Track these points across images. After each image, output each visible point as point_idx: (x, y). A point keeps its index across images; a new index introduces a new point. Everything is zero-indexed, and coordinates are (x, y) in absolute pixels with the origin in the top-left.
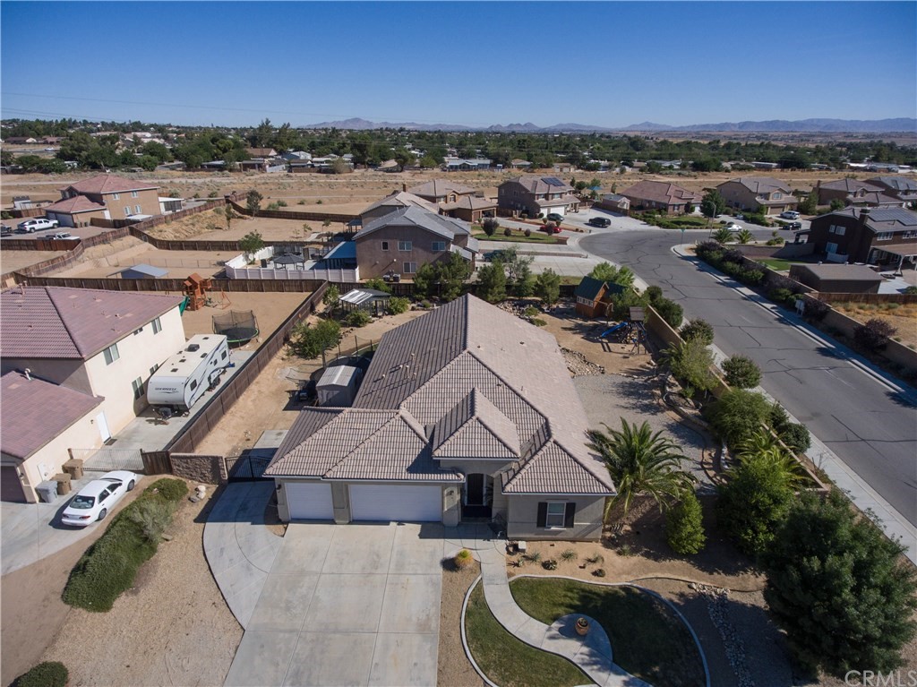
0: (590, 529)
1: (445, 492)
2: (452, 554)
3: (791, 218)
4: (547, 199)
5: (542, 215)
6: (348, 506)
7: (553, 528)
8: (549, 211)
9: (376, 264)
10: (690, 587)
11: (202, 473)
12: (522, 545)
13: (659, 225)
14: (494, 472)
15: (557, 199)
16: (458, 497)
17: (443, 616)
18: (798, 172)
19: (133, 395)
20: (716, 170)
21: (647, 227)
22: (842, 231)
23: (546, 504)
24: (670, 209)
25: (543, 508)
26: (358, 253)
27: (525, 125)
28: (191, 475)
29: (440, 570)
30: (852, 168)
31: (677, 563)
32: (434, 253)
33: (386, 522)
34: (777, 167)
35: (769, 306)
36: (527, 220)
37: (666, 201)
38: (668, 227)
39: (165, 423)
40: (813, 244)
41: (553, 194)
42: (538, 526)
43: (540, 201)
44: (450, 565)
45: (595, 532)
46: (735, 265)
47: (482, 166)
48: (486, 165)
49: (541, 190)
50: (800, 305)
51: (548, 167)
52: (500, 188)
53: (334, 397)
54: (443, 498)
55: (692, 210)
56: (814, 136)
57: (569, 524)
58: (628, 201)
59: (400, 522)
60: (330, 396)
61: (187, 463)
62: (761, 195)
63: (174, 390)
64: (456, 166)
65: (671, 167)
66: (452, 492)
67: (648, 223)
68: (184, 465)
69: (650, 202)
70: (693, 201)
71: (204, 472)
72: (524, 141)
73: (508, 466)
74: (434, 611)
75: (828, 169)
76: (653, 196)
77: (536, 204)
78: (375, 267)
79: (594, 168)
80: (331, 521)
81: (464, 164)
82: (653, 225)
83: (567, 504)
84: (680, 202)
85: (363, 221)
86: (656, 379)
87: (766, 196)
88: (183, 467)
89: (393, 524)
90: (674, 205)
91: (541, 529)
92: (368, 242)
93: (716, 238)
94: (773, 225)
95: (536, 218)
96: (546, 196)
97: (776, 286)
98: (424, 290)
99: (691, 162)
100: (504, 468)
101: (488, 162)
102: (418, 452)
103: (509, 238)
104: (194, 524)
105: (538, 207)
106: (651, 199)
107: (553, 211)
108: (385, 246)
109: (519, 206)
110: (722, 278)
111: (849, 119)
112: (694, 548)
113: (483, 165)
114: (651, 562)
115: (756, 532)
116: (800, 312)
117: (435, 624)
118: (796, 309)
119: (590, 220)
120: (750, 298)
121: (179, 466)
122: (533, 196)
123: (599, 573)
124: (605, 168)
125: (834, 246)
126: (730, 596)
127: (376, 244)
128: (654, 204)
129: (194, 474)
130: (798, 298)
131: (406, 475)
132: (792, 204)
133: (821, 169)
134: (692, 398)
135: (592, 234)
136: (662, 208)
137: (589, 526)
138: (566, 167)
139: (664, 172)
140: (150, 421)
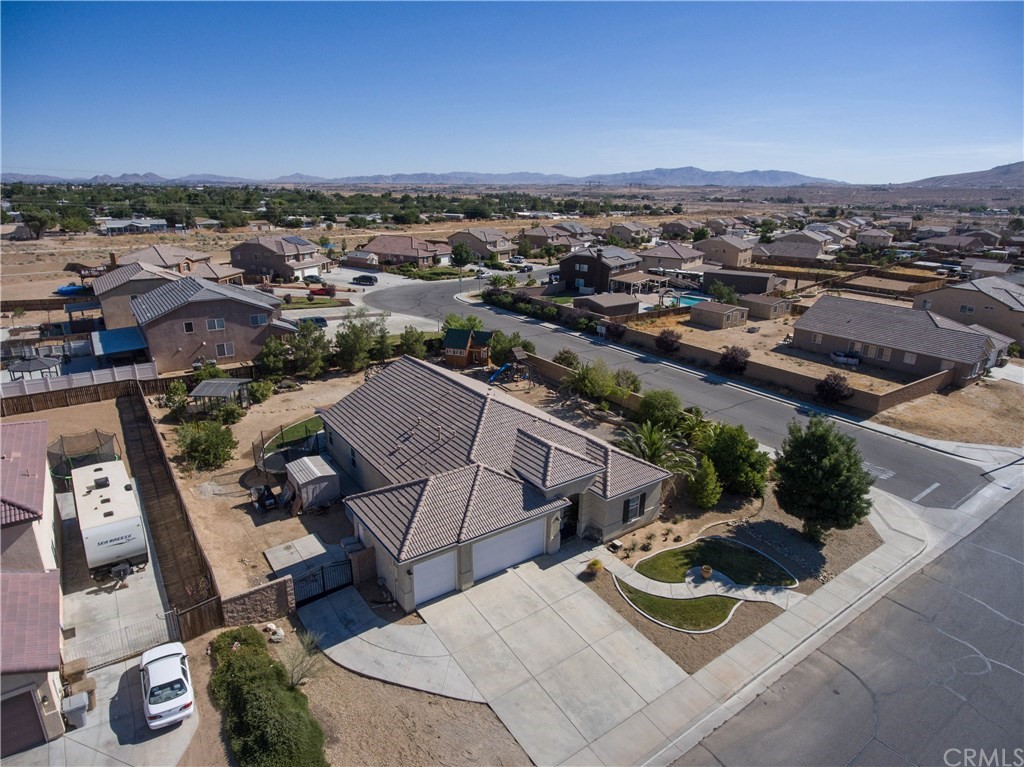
0: (654, 512)
1: (552, 521)
2: (583, 568)
3: (519, 262)
4: (298, 260)
5: (297, 279)
7: (633, 520)
8: (303, 273)
9: (178, 351)
10: (729, 525)
11: (263, 610)
12: (617, 542)
13: (422, 278)
15: (308, 259)
16: (560, 523)
17: (619, 612)
18: (483, 221)
20: (416, 222)
21: (410, 282)
22: (585, 268)
23: (629, 500)
24: (421, 261)
25: (627, 505)
26: (150, 340)
27: (145, 175)
28: (248, 618)
29: (582, 584)
30: (520, 216)
31: (707, 515)
32: (255, 328)
33: (504, 571)
34: (464, 218)
35: (577, 334)
36: (282, 285)
37: (414, 254)
38: (431, 279)
39: (124, 586)
40: (564, 281)
41: (303, 254)
42: (623, 522)
43: (291, 262)
44: (588, 576)
46: (527, 305)
47: (159, 228)
48: (162, 226)
49: (290, 250)
50: (602, 330)
51: (243, 225)
52: (233, 251)
53: (321, 491)
54: (549, 527)
55: (439, 261)
56: (461, 188)
57: (642, 512)
58: (376, 258)
59: (515, 566)
60: (318, 491)
61: (244, 604)
63: (128, 538)
64: (119, 229)
65: (374, 221)
66: (557, 519)
67: (410, 277)
68: (240, 608)
69: (397, 256)
70: (438, 253)
71: (266, 607)
72: (196, 195)
73: (593, 481)
74: (610, 610)
75: (504, 218)
76: (400, 250)
77: (288, 266)
78: (178, 355)
79: (296, 225)
80: (456, 591)
81: (131, 225)
82: (415, 278)
83: (641, 496)
84: (426, 254)
85: (103, 303)
86: (568, 403)
87: (494, 244)
88: (238, 612)
89: (509, 570)
90: (423, 258)
92: (164, 326)
93: (491, 284)
94: (511, 270)
95: (290, 281)
96: (297, 257)
97: (575, 318)
98: (279, 369)
99: (391, 216)
100: (591, 483)
101: (163, 222)
102: (521, 492)
103: (290, 306)
104: (311, 657)
105: (292, 270)
106: (397, 253)
107: (308, 273)
108: (189, 327)
109: (264, 270)
110: (522, 318)
111: (484, 173)
112: (716, 500)
113: (158, 226)
114: (694, 521)
115: (746, 474)
116: (602, 335)
117: (620, 619)
118: (597, 333)
119: (354, 279)
120: (556, 331)
121: (232, 612)
122: (283, 257)
123: (677, 539)
124: (308, 224)
125: (582, 281)
126: (750, 521)
127: (176, 327)
128: (402, 258)
130: (596, 324)
131: (526, 515)
132: (514, 250)
133: (499, 218)
134: (609, 409)
135: (367, 292)
136: (414, 261)
137: (653, 510)
138: (264, 224)
139: (371, 226)
140: (95, 592)
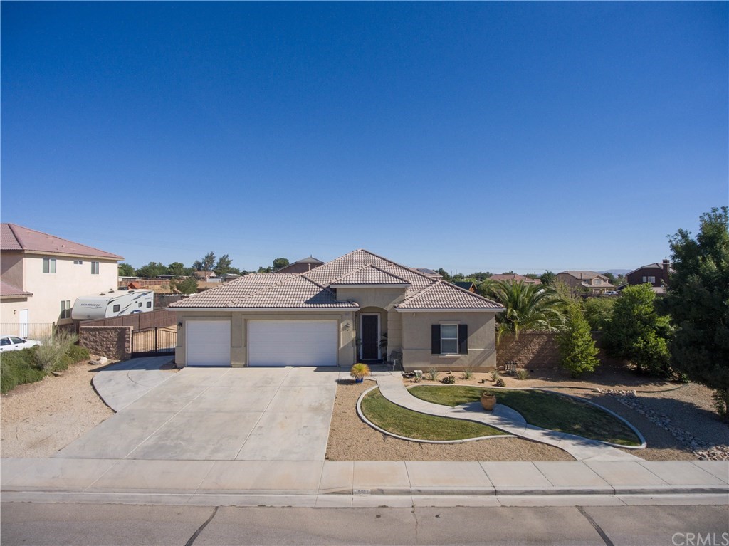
0: (484, 355)
1: (341, 326)
6: (246, 346)
7: (448, 355)
11: (107, 348)
14: (388, 305)
16: (353, 335)
17: (337, 404)
19: (60, 313)
22: (652, 279)
23: (440, 325)
25: (436, 330)
28: (96, 350)
29: (335, 384)
33: (282, 366)
42: (434, 352)
45: (489, 359)
54: (339, 332)
57: (464, 350)
59: (296, 366)
61: (95, 336)
62: (585, 281)
66: (347, 326)
68: (92, 338)
71: (109, 345)
74: (328, 402)
80: (227, 366)
83: (460, 326)
87: (589, 282)
88: (90, 341)
89: (289, 367)
91: (436, 356)
104: (87, 372)
112: (589, 365)
117: (329, 406)
123: (499, 385)
126: (636, 394)
129: (99, 348)
131: (303, 305)
137: (483, 352)
